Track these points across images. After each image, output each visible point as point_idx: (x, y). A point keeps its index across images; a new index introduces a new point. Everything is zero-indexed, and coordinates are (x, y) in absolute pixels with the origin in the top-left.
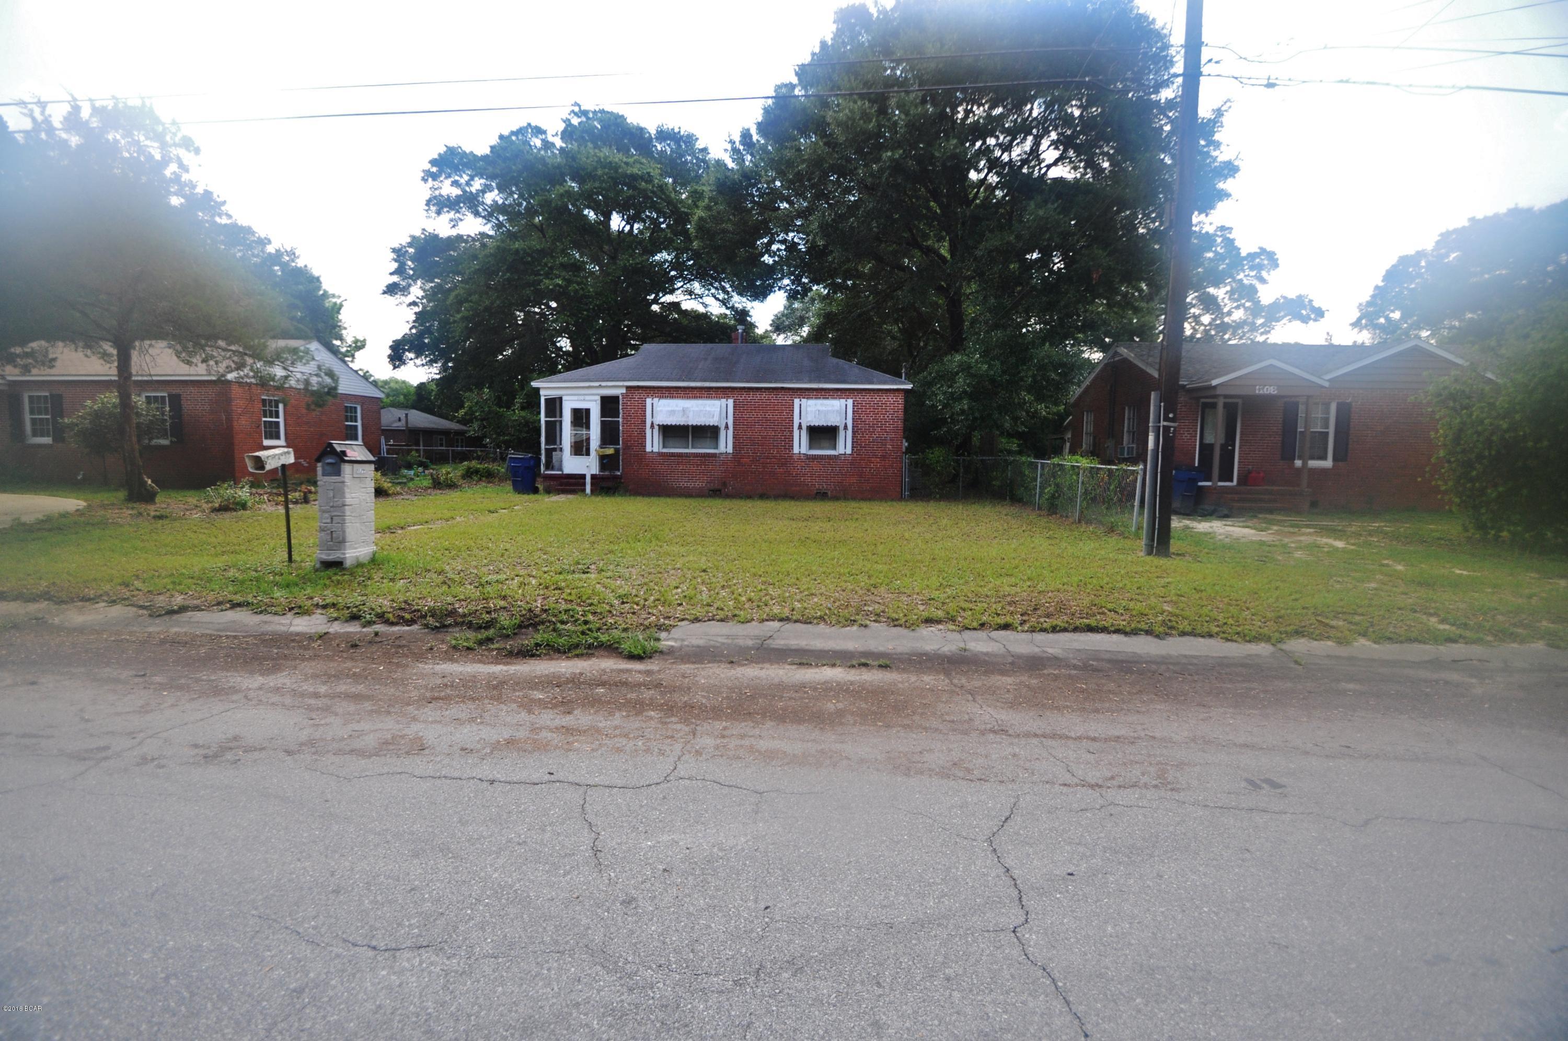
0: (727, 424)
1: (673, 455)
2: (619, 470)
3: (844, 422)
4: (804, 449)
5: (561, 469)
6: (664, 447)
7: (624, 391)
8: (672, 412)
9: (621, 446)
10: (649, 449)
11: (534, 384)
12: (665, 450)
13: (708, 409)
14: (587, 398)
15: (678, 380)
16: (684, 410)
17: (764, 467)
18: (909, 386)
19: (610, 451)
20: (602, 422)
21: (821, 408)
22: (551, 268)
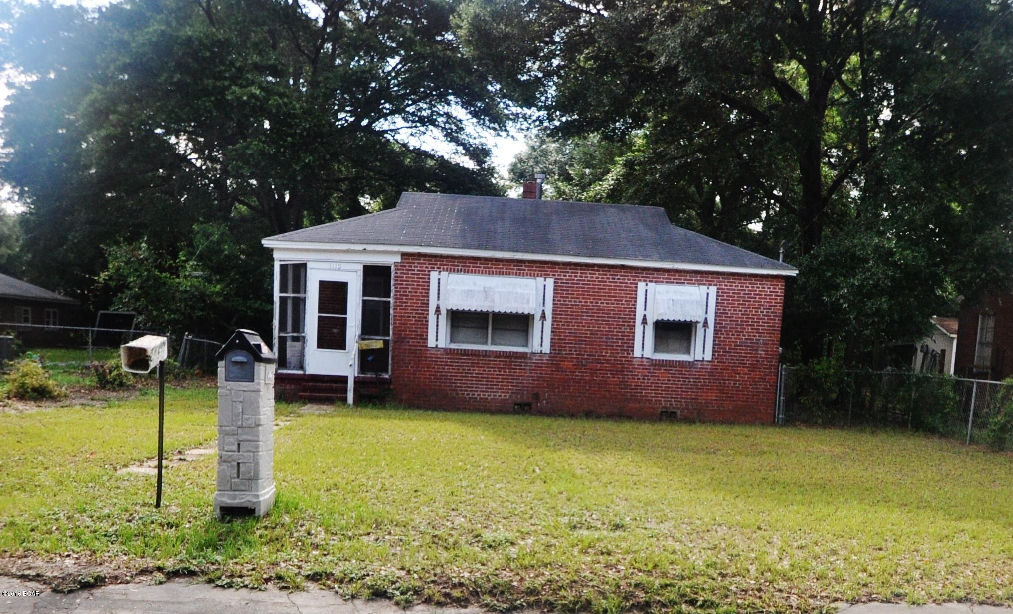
0: (544, 313)
1: (465, 353)
2: (387, 372)
3: (704, 316)
4: (649, 353)
5: (301, 367)
6: (452, 341)
7: (398, 259)
8: (469, 293)
9: (390, 338)
10: (431, 343)
11: (267, 242)
12: (453, 346)
13: (520, 290)
14: (344, 266)
15: (479, 247)
16: (486, 291)
17: (592, 375)
18: (794, 273)
19: (377, 344)
20: (364, 301)
21: (675, 297)
22: (240, 70)
